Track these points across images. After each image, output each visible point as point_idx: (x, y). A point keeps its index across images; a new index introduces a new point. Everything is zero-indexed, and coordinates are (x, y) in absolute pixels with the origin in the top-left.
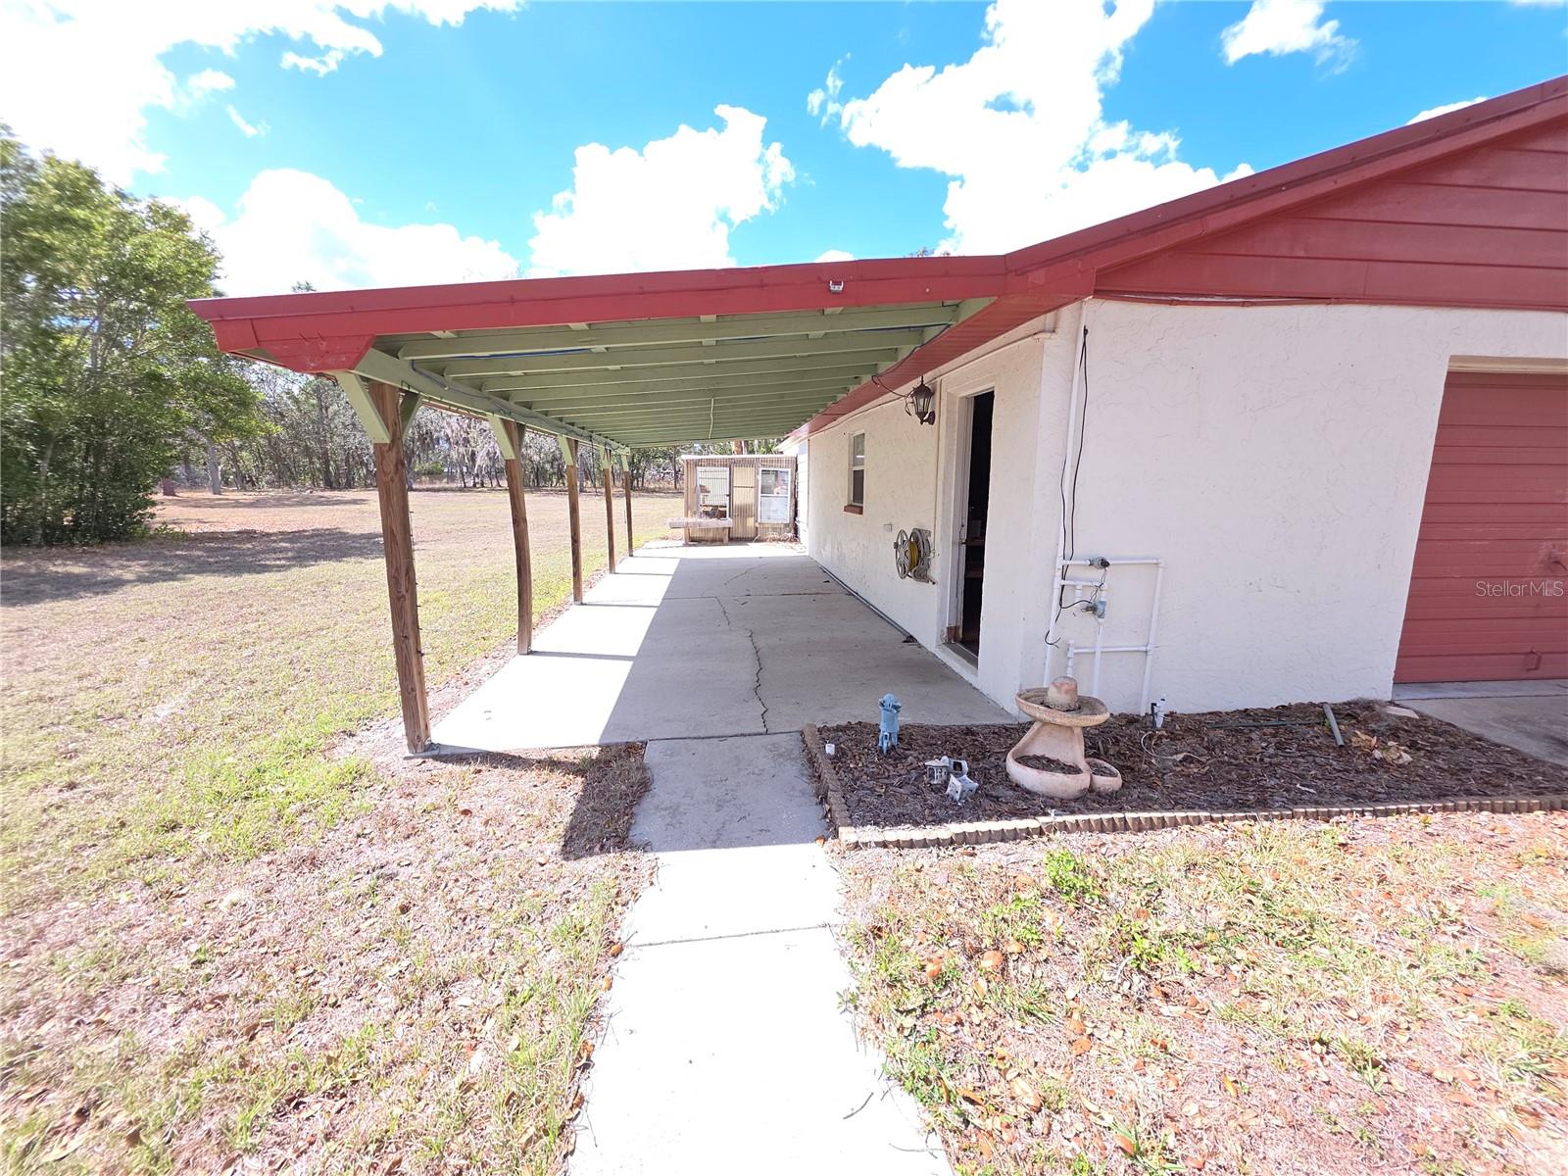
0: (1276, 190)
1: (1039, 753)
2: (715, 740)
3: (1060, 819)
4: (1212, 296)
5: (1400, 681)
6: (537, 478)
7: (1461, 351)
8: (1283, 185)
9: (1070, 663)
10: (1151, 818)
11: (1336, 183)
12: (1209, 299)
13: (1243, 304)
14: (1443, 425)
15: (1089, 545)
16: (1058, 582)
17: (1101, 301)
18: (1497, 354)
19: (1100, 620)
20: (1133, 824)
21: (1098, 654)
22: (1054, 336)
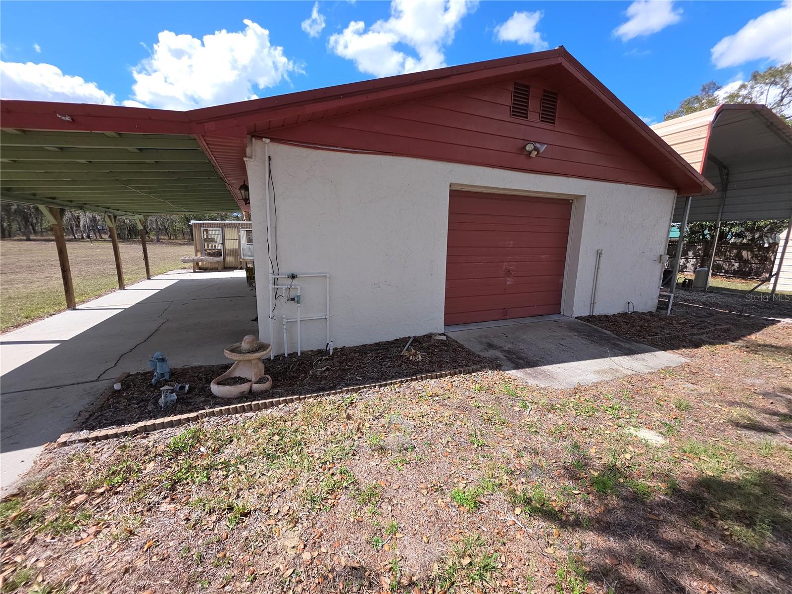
0: (338, 97)
1: (237, 375)
2: (54, 389)
3: (211, 410)
4: (337, 147)
5: (447, 324)
6: (130, 233)
7: (454, 181)
8: (341, 95)
9: (284, 327)
10: (265, 403)
11: (367, 97)
12: (335, 148)
13: (351, 152)
14: (451, 213)
15: (286, 268)
16: (271, 286)
17: (277, 144)
18: (469, 183)
19: (299, 305)
20: (255, 407)
21: (299, 322)
22: (250, 160)
